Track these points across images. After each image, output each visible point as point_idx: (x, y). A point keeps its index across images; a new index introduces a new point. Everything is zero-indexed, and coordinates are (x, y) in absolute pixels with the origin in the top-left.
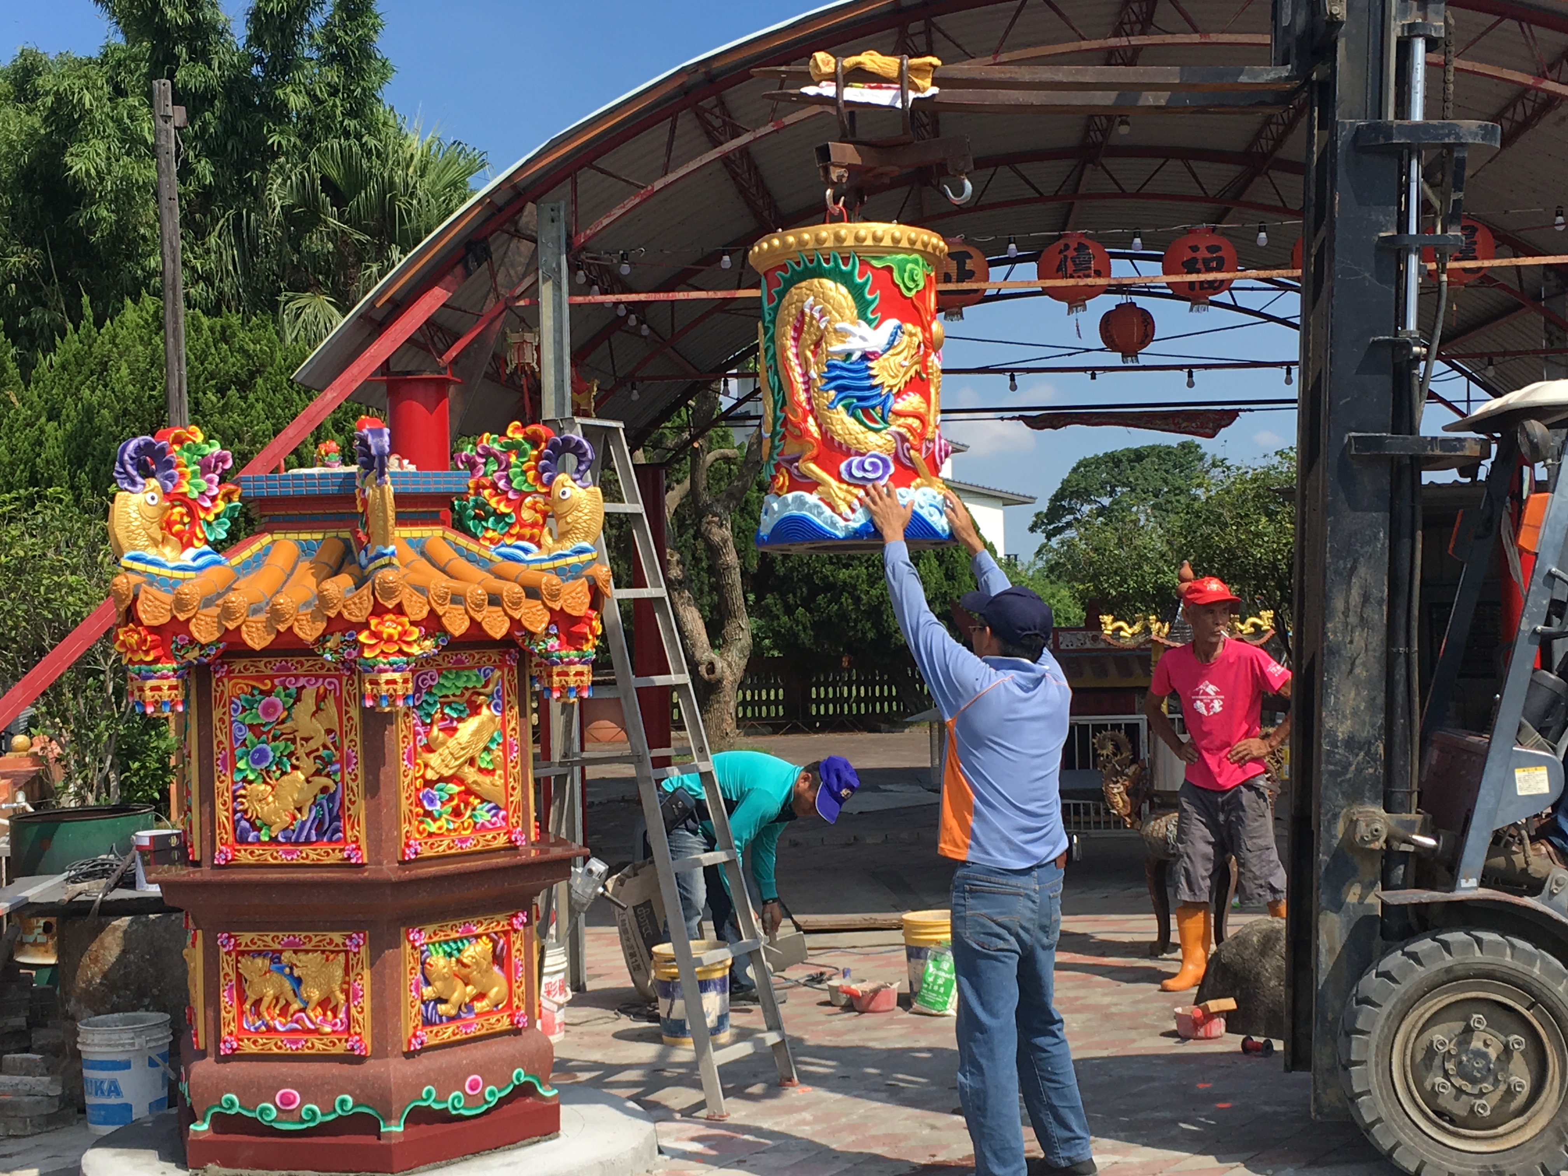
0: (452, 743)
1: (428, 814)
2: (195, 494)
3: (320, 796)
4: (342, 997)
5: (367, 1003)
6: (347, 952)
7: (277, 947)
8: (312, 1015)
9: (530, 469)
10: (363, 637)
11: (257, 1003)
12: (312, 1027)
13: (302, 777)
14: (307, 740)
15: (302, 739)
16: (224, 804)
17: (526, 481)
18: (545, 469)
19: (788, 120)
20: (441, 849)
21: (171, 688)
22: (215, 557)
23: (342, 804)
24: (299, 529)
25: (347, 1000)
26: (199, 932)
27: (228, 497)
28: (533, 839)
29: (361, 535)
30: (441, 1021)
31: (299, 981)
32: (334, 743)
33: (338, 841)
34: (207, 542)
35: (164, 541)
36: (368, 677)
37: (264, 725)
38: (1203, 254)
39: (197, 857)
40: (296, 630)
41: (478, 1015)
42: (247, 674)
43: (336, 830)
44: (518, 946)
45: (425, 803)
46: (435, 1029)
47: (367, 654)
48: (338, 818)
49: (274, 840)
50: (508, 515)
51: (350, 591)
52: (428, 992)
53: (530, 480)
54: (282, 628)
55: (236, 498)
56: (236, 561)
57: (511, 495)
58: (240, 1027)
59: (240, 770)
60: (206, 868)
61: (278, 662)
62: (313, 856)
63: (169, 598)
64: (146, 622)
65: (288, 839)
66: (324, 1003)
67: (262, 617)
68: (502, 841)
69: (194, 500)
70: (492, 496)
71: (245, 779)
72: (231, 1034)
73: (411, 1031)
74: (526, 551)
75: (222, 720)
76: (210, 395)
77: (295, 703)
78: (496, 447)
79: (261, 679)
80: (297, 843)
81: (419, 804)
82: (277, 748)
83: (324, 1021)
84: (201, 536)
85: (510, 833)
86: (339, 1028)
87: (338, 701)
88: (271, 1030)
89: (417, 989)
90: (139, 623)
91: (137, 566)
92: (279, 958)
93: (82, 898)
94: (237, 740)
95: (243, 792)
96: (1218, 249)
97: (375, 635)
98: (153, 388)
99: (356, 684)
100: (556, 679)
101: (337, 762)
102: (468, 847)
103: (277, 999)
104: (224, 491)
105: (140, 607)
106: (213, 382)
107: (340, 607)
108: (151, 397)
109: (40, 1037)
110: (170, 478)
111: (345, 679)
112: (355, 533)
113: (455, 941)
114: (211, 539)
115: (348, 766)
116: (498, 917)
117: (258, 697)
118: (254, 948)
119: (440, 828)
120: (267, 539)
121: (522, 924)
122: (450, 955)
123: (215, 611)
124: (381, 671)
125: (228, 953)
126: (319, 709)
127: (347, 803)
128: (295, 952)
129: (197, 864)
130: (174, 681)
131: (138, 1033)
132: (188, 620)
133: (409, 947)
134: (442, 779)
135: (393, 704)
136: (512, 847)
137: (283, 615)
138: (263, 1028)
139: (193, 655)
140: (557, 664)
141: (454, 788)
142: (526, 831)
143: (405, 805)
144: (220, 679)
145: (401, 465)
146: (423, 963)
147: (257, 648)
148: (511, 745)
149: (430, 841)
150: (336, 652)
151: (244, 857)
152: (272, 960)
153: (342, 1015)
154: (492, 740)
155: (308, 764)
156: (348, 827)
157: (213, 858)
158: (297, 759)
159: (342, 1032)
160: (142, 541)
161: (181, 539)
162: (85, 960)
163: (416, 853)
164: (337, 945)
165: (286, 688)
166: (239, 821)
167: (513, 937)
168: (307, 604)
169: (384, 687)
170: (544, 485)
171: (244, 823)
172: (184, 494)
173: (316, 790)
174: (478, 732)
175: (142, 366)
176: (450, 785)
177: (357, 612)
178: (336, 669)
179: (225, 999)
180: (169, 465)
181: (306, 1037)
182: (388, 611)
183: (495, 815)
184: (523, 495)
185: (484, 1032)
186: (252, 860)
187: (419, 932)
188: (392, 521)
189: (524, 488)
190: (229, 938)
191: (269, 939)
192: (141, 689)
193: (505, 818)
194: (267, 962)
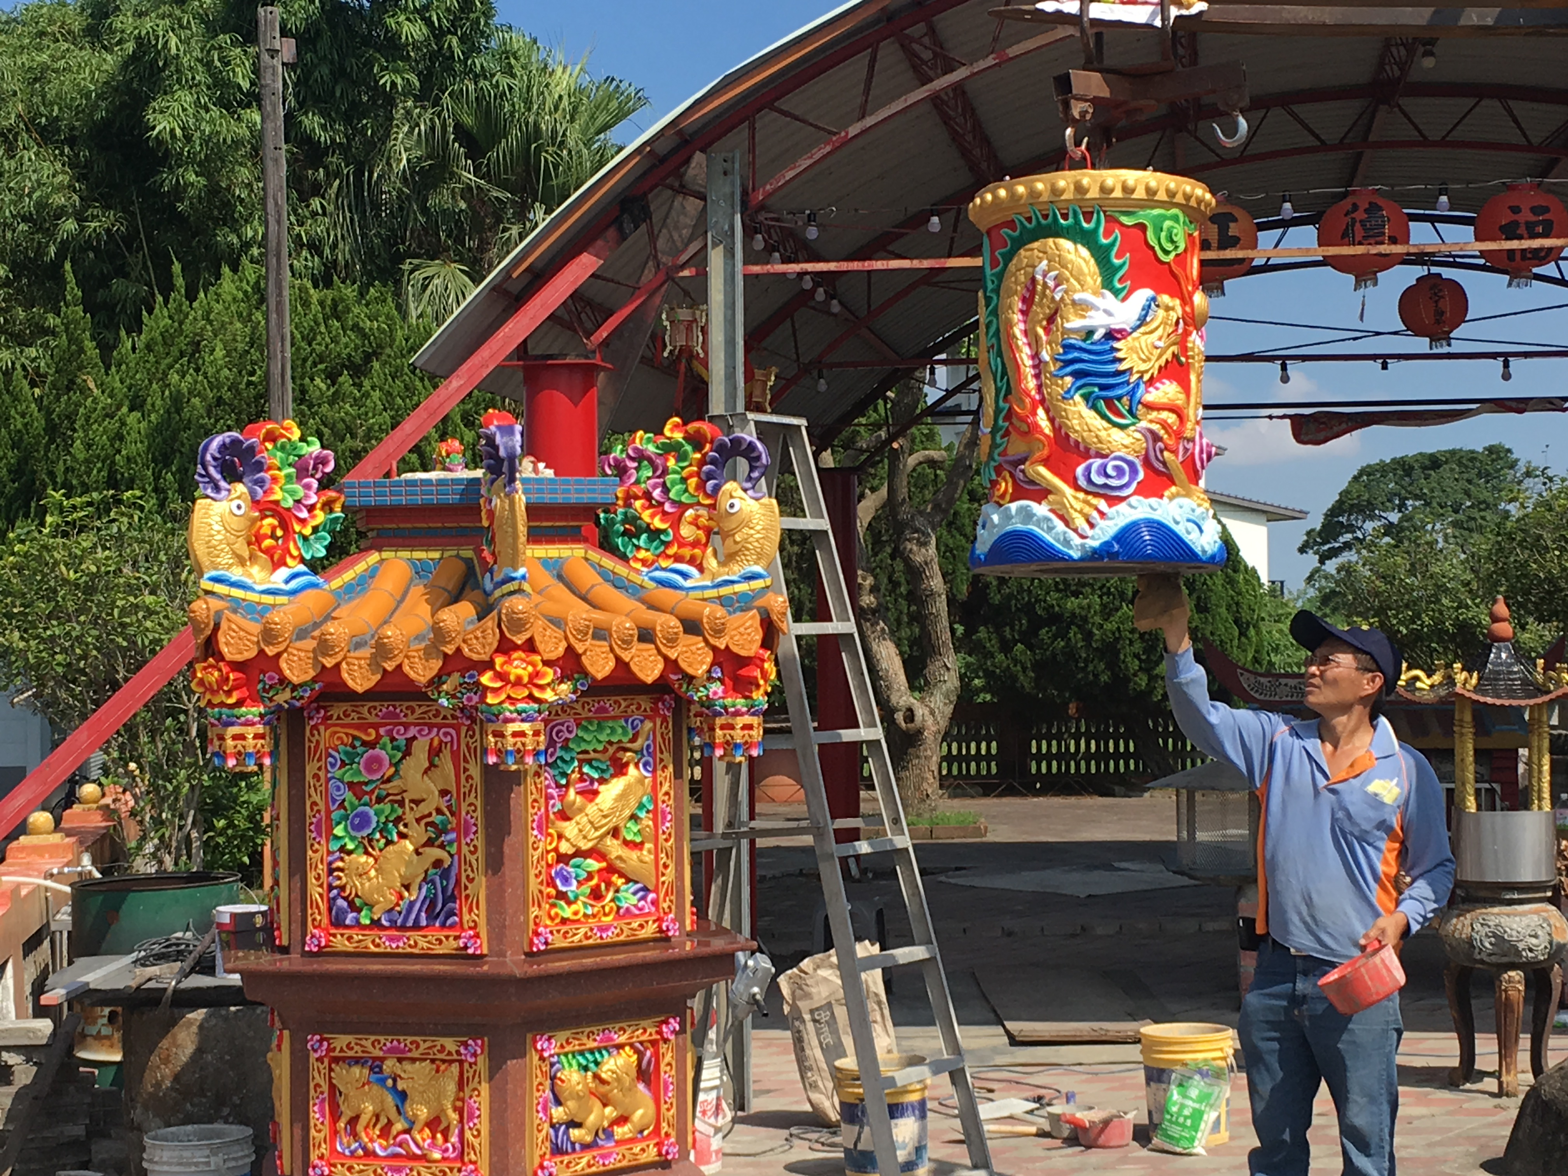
0: (591, 809)
1: (562, 896)
2: (289, 503)
3: (432, 871)
4: (454, 1116)
5: (484, 1126)
6: (461, 1062)
7: (378, 1053)
8: (418, 1137)
9: (691, 476)
10: (486, 679)
11: (353, 1121)
12: (418, 1152)
13: (411, 848)
14: (417, 802)
15: (412, 801)
16: (318, 878)
17: (686, 490)
18: (710, 476)
19: (1013, 51)
20: (576, 938)
21: (256, 736)
22: (313, 578)
23: (458, 881)
24: (412, 547)
25: (461, 1120)
26: (286, 1033)
27: (328, 506)
28: (688, 928)
29: (486, 554)
30: (574, 1150)
31: (403, 1096)
32: (449, 807)
33: (452, 927)
34: (302, 560)
35: (252, 558)
36: (491, 727)
37: (366, 784)
38: (1526, 216)
39: (285, 942)
40: (406, 669)
41: (619, 1143)
42: (347, 721)
43: (451, 913)
44: (668, 1058)
45: (558, 882)
46: (566, 1159)
47: (491, 699)
48: (453, 898)
49: (376, 924)
50: (664, 531)
51: (472, 622)
52: (558, 1113)
53: (691, 490)
54: (389, 666)
55: (338, 507)
56: (336, 583)
57: (667, 507)
58: (333, 1150)
59: (337, 838)
60: (295, 956)
61: (384, 708)
62: (422, 943)
63: (256, 628)
64: (228, 657)
65: (393, 922)
66: (433, 1124)
67: (366, 652)
68: (650, 930)
69: (289, 510)
70: (644, 508)
71: (342, 849)
72: (321, 1158)
73: (537, 1161)
74: (685, 575)
75: (316, 777)
76: (318, 381)
77: (403, 758)
78: (651, 448)
79: (364, 727)
80: (403, 928)
81: (551, 883)
82: (383, 811)
83: (433, 1145)
84: (295, 553)
85: (659, 920)
86: (451, 1154)
87: (455, 755)
88: (369, 1154)
89: (545, 1109)
90: (220, 657)
91: (219, 588)
92: (381, 1068)
93: (151, 985)
94: (334, 801)
95: (340, 864)
96: (1546, 210)
97: (501, 676)
98: (252, 373)
99: (477, 736)
100: (719, 732)
101: (453, 830)
102: (610, 936)
103: (378, 1117)
104: (324, 499)
105: (221, 639)
106: (321, 366)
107: (459, 641)
108: (249, 383)
109: (102, 1149)
110: (260, 482)
111: (464, 730)
112: (479, 551)
113: (592, 1051)
114: (308, 557)
115: (466, 835)
116: (644, 1023)
117: (360, 750)
118: (351, 1054)
119: (576, 913)
120: (374, 557)
121: (674, 1032)
122: (586, 1069)
123: (310, 644)
124: (507, 721)
125: (320, 1060)
126: (432, 765)
127: (464, 879)
128: (400, 1060)
129: (285, 950)
130: (260, 729)
131: (214, 1151)
132: (278, 655)
133: (536, 1058)
134: (578, 853)
135: (520, 761)
136: (663, 938)
137: (391, 651)
138: (360, 1152)
139: (283, 697)
140: (721, 714)
141: (593, 865)
142: (680, 918)
143: (533, 884)
144: (315, 727)
145: (536, 470)
146: (553, 1078)
147: (360, 690)
148: (663, 812)
149: (564, 929)
150: (454, 696)
151: (340, 943)
152: (371, 1069)
153: (454, 1139)
154: (641, 806)
155: (419, 833)
156: (465, 910)
157: (304, 944)
158: (406, 826)
159: (454, 1160)
160: (226, 559)
161: (272, 557)
162: (154, 1059)
163: (546, 943)
164: (450, 1053)
165: (393, 739)
166: (334, 899)
167: (663, 1048)
168: (419, 638)
169: (511, 740)
170: (708, 496)
171: (341, 903)
172: (277, 503)
173: (428, 864)
174: (623, 796)
175: (241, 346)
176: (589, 861)
177: (479, 647)
178: (454, 717)
179: (315, 1115)
180: (259, 466)
181: (411, 1164)
182: (516, 648)
183: (643, 898)
184: (682, 507)
185: (625, 1163)
186: (349, 947)
187: (549, 1039)
188: (523, 539)
189: (684, 499)
190: (321, 1041)
191: (368, 1044)
192: (221, 738)
193: (655, 903)
194: (366, 1071)
